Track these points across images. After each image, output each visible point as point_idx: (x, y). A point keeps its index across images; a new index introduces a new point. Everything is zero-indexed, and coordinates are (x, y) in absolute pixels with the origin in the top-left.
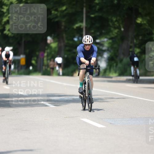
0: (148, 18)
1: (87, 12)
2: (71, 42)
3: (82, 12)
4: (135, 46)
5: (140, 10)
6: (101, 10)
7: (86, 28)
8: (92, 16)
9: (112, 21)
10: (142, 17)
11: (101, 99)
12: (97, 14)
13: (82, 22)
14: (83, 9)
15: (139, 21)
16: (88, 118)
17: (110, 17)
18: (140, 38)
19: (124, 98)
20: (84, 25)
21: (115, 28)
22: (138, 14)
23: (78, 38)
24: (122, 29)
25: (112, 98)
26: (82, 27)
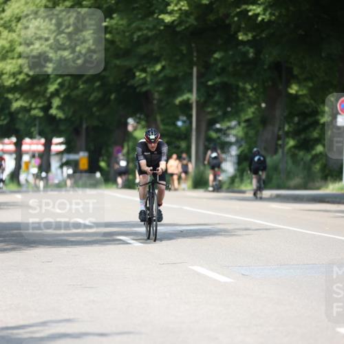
0: (310, 84)
1: (200, 76)
2: (171, 128)
3: (191, 74)
4: (287, 134)
5: (296, 71)
6: (223, 70)
8: (210, 83)
9: (244, 90)
10: (299, 83)
12: (217, 80)
13: (190, 91)
14: (192, 68)
15: (294, 89)
17: (241, 84)
18: (296, 119)
19: (267, 229)
20: (193, 97)
21: (251, 103)
22: (290, 78)
23: (184, 122)
24: (263, 105)
26: (191, 101)
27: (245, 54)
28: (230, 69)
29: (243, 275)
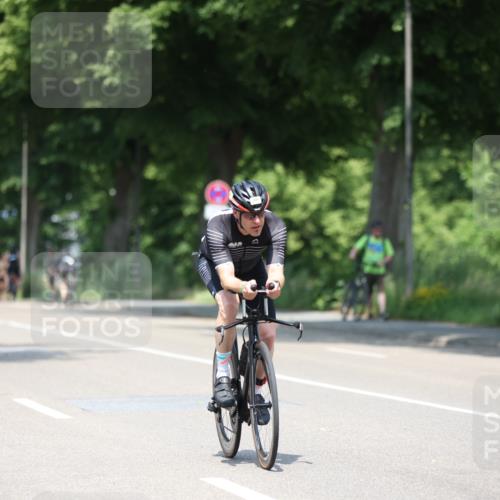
0: (171, 167)
1: (31, 154)
3: (20, 153)
4: (143, 230)
5: (154, 149)
6: (61, 148)
7: (29, 189)
8: (44, 161)
9: (88, 174)
10: (160, 163)
11: (62, 353)
12: (52, 158)
13: (19, 173)
14: (21, 145)
15: (151, 172)
16: (30, 398)
17: (83, 166)
18: (154, 210)
19: (114, 352)
20: (22, 182)
21: (97, 188)
22: (147, 158)
23: (10, 212)
24: (113, 192)
25: (89, 351)
26: (18, 188)
27: (90, 127)
28: (71, 146)
29: (83, 410)
